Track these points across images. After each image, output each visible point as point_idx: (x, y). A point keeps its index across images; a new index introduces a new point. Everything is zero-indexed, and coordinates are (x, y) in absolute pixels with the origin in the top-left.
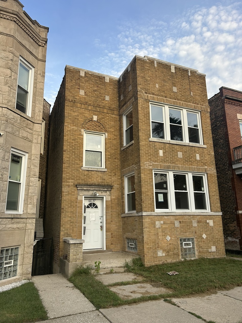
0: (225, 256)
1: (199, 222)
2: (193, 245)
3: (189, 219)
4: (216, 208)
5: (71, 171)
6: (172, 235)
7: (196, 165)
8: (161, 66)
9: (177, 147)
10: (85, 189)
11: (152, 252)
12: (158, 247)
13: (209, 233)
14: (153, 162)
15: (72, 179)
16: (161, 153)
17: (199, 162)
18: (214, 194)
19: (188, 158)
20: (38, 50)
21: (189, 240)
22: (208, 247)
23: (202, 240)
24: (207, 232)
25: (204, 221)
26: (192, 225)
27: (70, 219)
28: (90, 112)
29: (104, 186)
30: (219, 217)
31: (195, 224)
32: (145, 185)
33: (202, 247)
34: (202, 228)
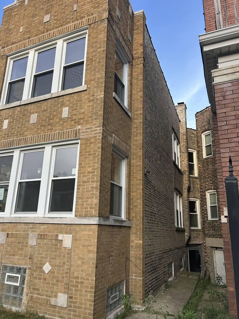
1: (41, 237)
2: (23, 282)
3: (24, 231)
4: (86, 208)
7: (60, 128)
9: (33, 106)
13: (60, 263)
16: (6, 124)
17: (67, 121)
18: (88, 179)
19: (46, 120)
21: (19, 270)
22: (52, 292)
23: (41, 275)
24: (55, 259)
25: (52, 235)
26: (27, 243)
30: (90, 230)
31: (32, 241)
33: (38, 290)
34: (47, 251)
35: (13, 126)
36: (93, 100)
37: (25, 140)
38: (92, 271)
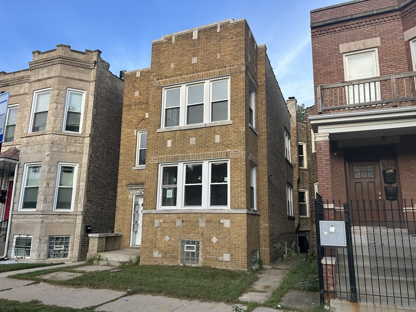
0: (246, 269)
1: (208, 221)
2: (198, 249)
3: (195, 218)
4: (238, 204)
6: (172, 236)
7: (214, 149)
13: (223, 236)
16: (169, 143)
17: (219, 145)
18: (238, 185)
19: (203, 143)
21: (194, 243)
22: (219, 253)
23: (210, 244)
24: (220, 234)
25: (216, 220)
26: (199, 226)
28: (143, 111)
30: (241, 217)
31: (202, 224)
33: (210, 253)
34: (213, 230)
35: (176, 145)
36: (237, 132)
37: (188, 156)
38: (245, 240)
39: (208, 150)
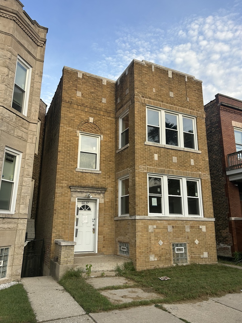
0: (217, 262)
1: (192, 227)
2: (185, 250)
3: (182, 225)
4: (209, 214)
5: (65, 172)
6: (165, 240)
7: (191, 170)
8: (159, 71)
9: (172, 151)
10: (79, 190)
11: (144, 256)
12: (150, 252)
13: (202, 239)
14: (147, 166)
15: (66, 180)
16: (156, 157)
17: (194, 167)
18: (208, 200)
19: (182, 163)
20: (36, 50)
21: (181, 245)
22: (200, 252)
23: (194, 246)
24: (200, 237)
25: (197, 226)
26: (185, 231)
27: (62, 221)
28: (86, 114)
29: (97, 188)
30: (212, 223)
31: (188, 230)
32: (140, 188)
33: (194, 253)
34: (195, 234)
35: (161, 160)
38: (215, 241)
39: (187, 170)
